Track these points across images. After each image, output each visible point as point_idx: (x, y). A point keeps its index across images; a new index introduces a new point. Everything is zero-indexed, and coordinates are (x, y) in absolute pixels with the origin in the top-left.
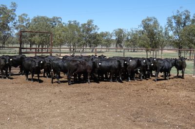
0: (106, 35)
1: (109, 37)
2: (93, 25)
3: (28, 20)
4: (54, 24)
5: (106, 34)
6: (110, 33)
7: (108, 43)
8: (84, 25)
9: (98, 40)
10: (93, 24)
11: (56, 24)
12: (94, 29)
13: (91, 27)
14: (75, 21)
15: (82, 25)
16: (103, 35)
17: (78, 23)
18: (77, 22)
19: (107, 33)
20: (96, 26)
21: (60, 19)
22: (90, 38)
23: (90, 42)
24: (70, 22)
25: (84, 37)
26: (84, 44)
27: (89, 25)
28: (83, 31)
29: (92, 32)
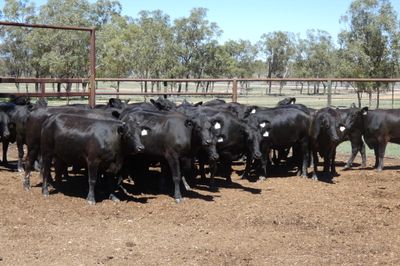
0: (242, 50)
1: (250, 54)
2: (207, 22)
3: (29, 9)
4: (100, 19)
5: (242, 47)
6: (253, 44)
7: (247, 70)
8: (181, 23)
9: (219, 64)
10: (205, 19)
11: (105, 21)
12: (209, 33)
13: (199, 27)
14: (158, 12)
15: (176, 21)
16: (232, 49)
17: (166, 18)
18: (163, 15)
19: (243, 43)
20: (214, 25)
21: (117, 7)
22: (197, 57)
23: (196, 70)
24: (143, 13)
25: (180, 54)
26: (182, 74)
27: (195, 23)
28: (179, 40)
29: (204, 42)
